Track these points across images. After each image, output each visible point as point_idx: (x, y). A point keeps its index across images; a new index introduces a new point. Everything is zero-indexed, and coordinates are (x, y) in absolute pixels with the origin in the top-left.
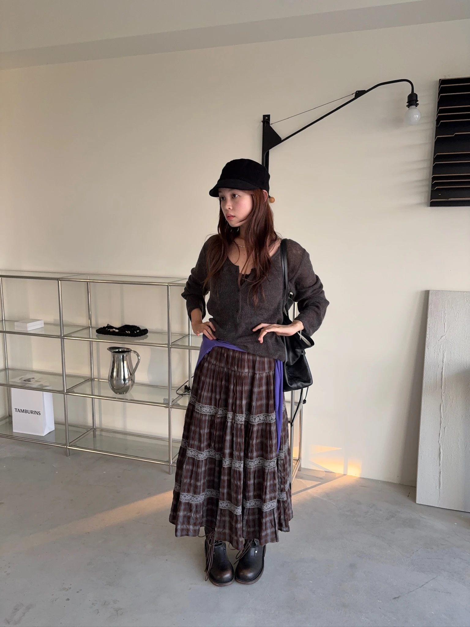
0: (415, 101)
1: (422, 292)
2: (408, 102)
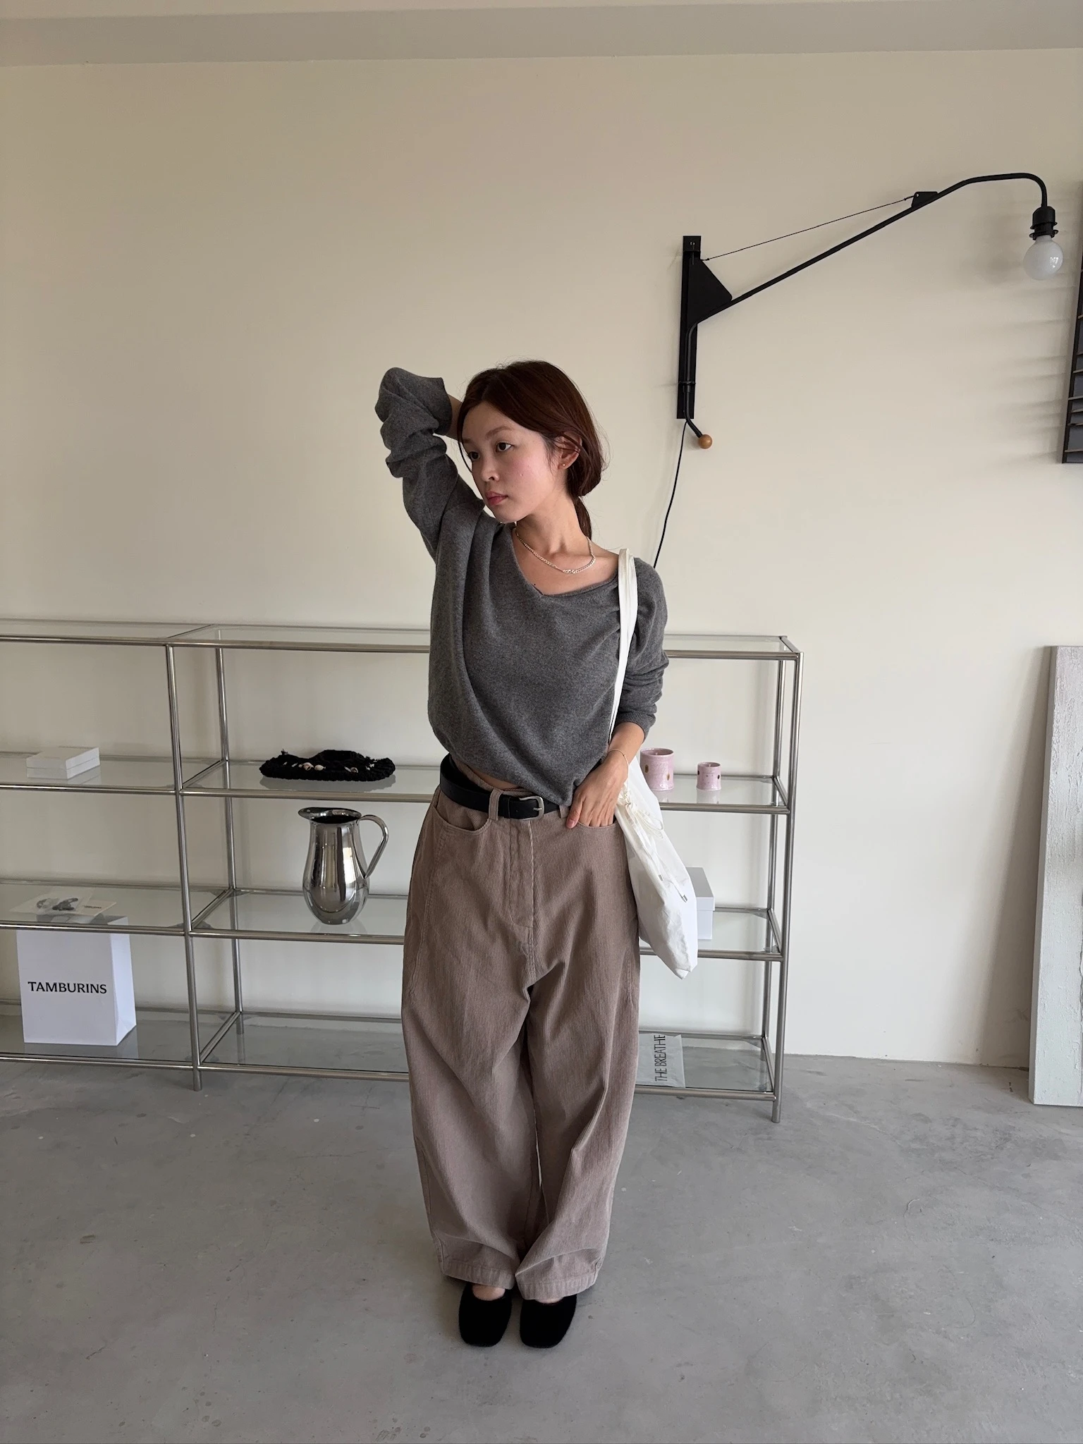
0: (1048, 226)
1: (1038, 650)
2: (1032, 228)
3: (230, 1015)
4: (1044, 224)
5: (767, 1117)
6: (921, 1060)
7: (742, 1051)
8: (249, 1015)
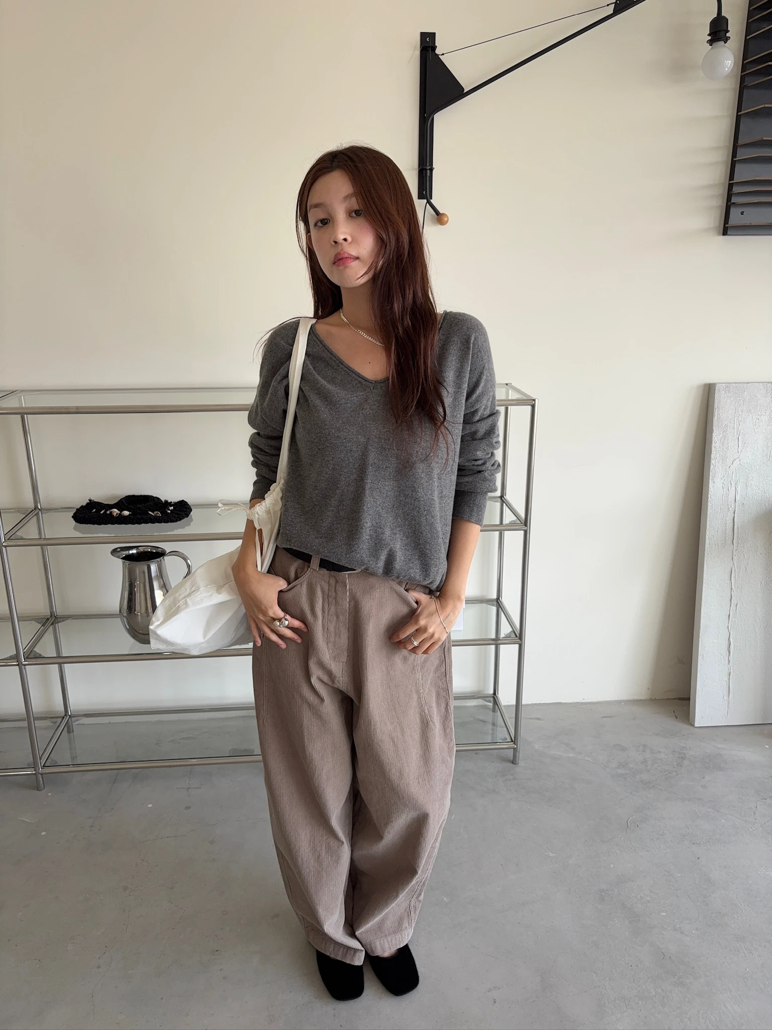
0: (722, 33)
2: (709, 35)
3: (60, 719)
4: (720, 31)
5: (509, 761)
6: (608, 700)
7: (477, 706)
8: (78, 718)
